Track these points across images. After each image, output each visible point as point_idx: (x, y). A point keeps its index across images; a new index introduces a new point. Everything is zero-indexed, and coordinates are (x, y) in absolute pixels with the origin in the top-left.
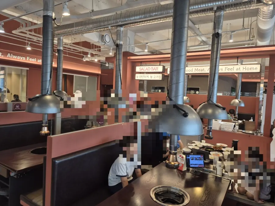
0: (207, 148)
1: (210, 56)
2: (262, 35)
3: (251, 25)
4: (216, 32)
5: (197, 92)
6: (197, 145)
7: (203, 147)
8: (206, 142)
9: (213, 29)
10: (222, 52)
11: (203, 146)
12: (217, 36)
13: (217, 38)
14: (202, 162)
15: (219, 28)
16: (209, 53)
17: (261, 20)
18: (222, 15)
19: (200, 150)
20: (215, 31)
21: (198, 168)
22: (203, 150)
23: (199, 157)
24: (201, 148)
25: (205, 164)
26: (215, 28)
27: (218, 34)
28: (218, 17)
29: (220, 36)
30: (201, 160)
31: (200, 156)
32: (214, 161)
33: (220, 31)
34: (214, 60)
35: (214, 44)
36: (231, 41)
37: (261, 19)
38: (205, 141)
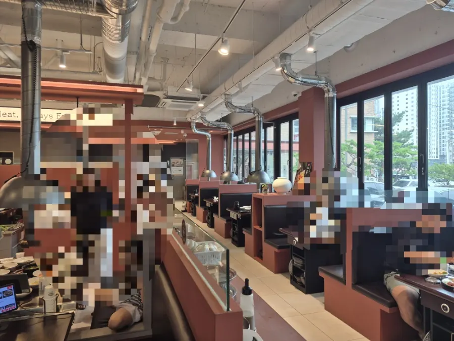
0: (26, 267)
1: (20, 89)
2: (112, 67)
3: (94, 48)
4: (28, 40)
5: (8, 161)
6: (5, 266)
7: (20, 266)
8: (25, 255)
9: (22, 33)
10: (44, 83)
11: (19, 264)
12: (31, 47)
13: (32, 50)
14: (11, 300)
15: (33, 34)
16: (19, 82)
17: (107, 41)
18: (39, 10)
19: (12, 274)
20: (26, 36)
21: (4, 315)
22: (18, 273)
23: (3, 292)
24: (12, 270)
25: (18, 300)
26: (25, 32)
27: (32, 43)
28: (30, 11)
29: (38, 50)
30: (9, 295)
31: (5, 289)
32: (40, 287)
33: (36, 40)
34: (30, 92)
35: (28, 62)
36: (63, 66)
37: (108, 38)
38: (23, 253)
